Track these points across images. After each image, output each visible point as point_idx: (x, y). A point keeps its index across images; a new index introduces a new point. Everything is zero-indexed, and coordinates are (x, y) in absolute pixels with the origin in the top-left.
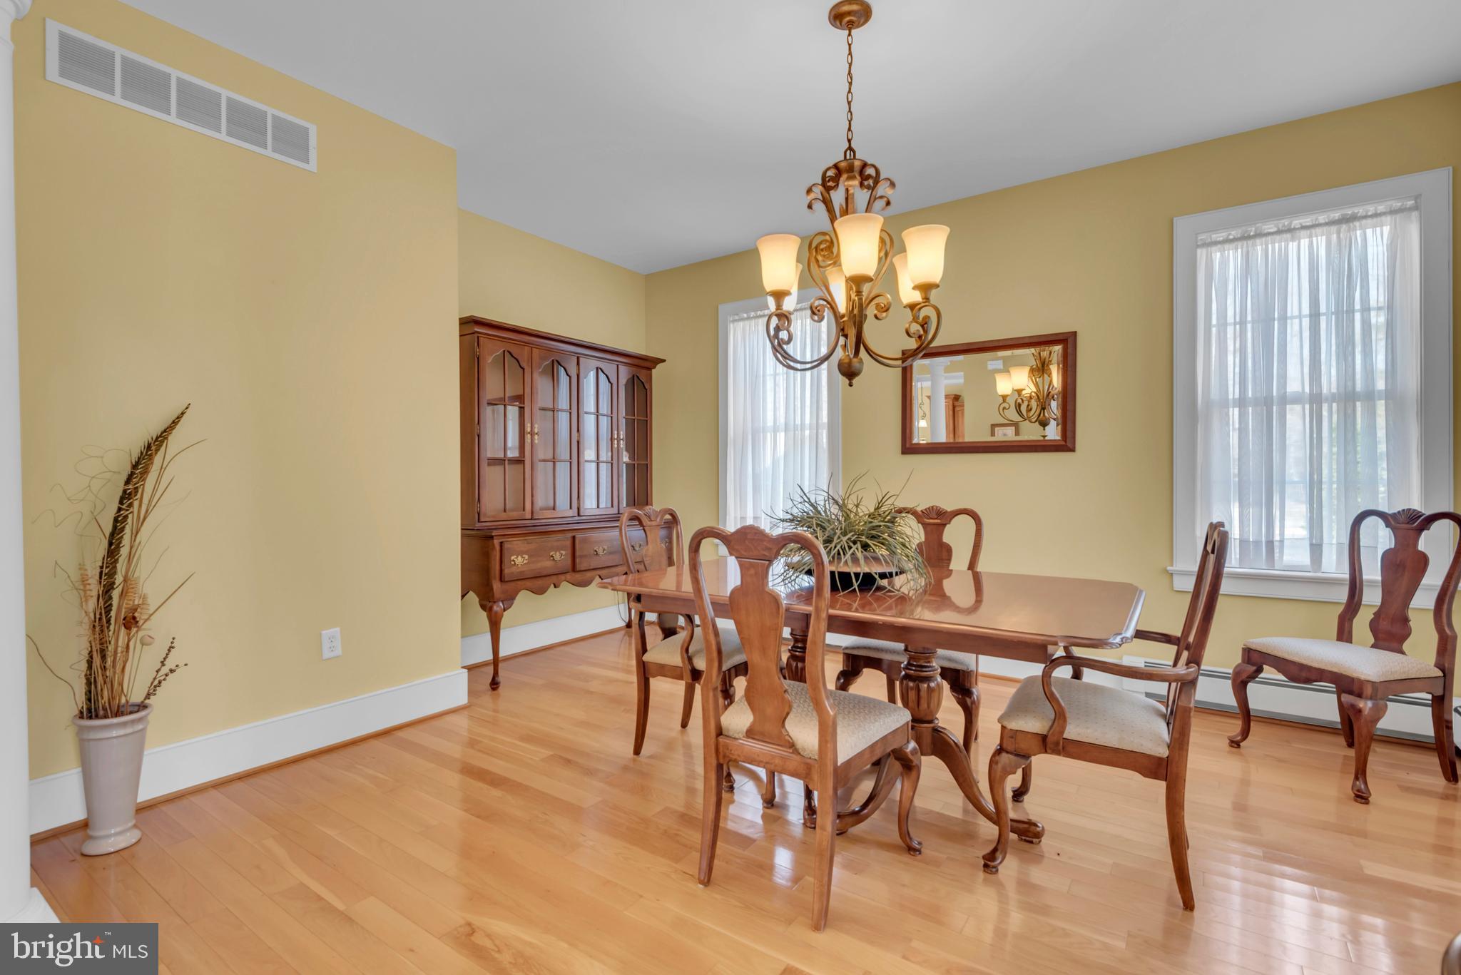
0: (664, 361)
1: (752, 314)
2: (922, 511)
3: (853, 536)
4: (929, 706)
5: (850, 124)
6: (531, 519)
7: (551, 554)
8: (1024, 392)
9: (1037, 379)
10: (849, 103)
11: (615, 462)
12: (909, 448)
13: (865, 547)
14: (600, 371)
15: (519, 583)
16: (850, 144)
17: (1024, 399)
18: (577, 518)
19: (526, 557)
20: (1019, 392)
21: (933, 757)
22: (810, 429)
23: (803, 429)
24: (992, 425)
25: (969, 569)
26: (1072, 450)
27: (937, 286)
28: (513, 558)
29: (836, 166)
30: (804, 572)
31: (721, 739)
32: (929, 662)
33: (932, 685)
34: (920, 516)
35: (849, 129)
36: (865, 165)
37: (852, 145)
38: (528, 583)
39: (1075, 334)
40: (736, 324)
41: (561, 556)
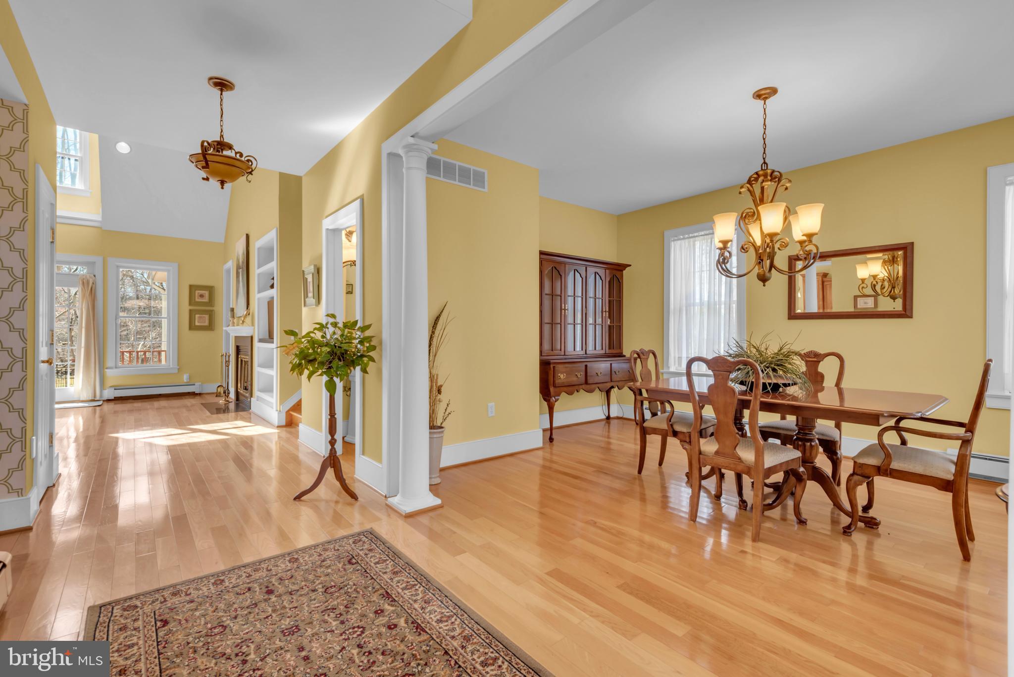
0: (630, 265)
1: (686, 236)
2: (804, 354)
3: (767, 364)
4: (811, 454)
5: (765, 150)
6: (564, 355)
7: (576, 374)
8: (878, 277)
9: (889, 267)
10: (764, 139)
11: (604, 324)
12: (793, 315)
13: (774, 370)
14: (597, 274)
15: (562, 388)
16: (764, 161)
17: (878, 281)
18: (585, 355)
19: (565, 375)
20: (875, 277)
21: (813, 481)
22: (725, 304)
23: (720, 305)
24: (855, 296)
25: (836, 386)
26: (911, 317)
27: (817, 234)
28: (559, 375)
29: (757, 173)
30: (739, 382)
31: (701, 456)
32: (811, 431)
33: (813, 444)
34: (803, 356)
35: (764, 153)
36: (773, 171)
37: (766, 161)
38: (565, 389)
39: (912, 244)
40: (675, 242)
41: (581, 375)
